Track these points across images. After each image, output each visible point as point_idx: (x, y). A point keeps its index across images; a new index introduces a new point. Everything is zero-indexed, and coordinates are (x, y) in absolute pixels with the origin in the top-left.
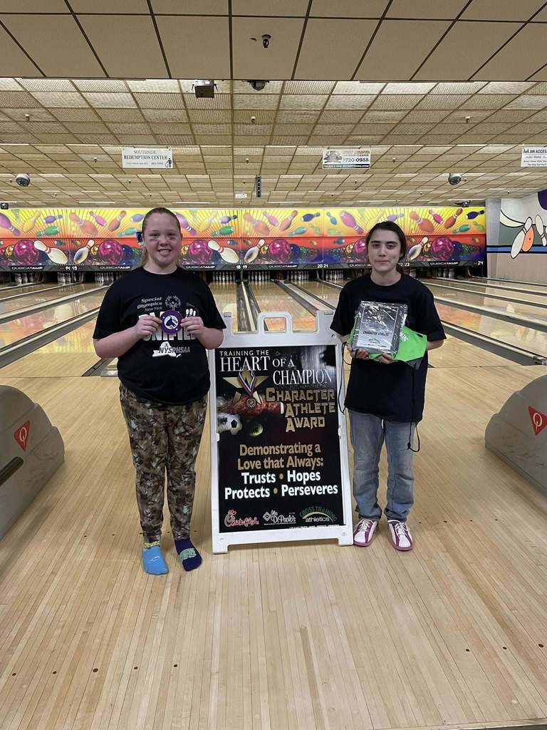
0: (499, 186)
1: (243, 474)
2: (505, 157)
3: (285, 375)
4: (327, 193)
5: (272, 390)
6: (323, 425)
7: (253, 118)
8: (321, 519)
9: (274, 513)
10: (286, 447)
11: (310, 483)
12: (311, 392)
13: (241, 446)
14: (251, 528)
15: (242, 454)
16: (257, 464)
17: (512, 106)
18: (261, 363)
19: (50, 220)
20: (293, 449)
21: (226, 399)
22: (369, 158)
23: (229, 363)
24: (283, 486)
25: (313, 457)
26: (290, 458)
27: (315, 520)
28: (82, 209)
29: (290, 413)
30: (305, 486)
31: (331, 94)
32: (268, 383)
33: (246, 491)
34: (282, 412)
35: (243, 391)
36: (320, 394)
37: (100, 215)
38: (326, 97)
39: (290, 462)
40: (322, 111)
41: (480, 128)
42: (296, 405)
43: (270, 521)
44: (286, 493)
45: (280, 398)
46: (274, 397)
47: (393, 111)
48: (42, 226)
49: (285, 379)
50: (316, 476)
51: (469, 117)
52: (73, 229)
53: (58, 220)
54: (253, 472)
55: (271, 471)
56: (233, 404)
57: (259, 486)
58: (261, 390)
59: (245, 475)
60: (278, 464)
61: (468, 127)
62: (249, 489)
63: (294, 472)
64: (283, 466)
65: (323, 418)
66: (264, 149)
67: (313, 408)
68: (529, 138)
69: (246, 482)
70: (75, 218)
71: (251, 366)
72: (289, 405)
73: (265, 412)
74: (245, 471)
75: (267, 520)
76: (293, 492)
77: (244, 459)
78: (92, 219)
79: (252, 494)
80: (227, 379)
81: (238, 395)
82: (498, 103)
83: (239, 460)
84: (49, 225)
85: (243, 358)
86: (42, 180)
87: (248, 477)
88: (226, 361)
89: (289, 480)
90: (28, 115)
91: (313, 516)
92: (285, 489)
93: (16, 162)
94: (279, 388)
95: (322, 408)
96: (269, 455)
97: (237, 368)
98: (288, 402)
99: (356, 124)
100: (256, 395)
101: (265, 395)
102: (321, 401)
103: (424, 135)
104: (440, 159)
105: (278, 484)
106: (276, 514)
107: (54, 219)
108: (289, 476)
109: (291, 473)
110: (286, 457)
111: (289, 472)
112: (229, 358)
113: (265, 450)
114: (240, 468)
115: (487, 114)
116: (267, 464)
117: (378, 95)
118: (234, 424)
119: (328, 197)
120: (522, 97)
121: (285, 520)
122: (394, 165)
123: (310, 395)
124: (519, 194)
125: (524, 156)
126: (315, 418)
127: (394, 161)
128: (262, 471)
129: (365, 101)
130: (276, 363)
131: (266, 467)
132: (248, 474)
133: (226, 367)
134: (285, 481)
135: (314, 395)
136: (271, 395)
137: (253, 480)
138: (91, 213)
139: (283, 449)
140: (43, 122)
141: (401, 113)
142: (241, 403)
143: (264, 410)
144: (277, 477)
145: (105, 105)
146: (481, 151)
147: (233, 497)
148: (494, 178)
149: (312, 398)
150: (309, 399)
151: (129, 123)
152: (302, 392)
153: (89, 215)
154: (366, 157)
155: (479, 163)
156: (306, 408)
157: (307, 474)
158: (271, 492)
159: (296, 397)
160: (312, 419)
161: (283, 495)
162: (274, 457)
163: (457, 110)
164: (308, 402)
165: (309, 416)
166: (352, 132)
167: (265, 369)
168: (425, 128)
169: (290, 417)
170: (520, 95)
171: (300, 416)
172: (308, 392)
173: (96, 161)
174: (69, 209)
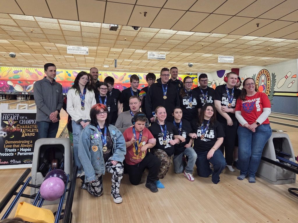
0: (204, 68)
1: (5, 149)
2: (210, 58)
3: (24, 121)
4: (140, 67)
5: (19, 125)
6: (34, 135)
7: (126, 38)
8: (29, 162)
9: (14, 160)
10: (21, 141)
11: (27, 152)
12: (31, 126)
13: (6, 141)
14: (5, 164)
15: (6, 143)
16: (11, 146)
17: (219, 42)
18: (16, 118)
19: (16, 72)
20: (23, 142)
21: (3, 127)
22: (165, 56)
23: (6, 117)
24: (18, 152)
25: (29, 144)
26: (22, 144)
27: (27, 162)
28: (31, 68)
29: (24, 132)
30: (25, 153)
31: (158, 33)
32: (18, 123)
33: (6, 153)
34: (21, 131)
35: (9, 125)
36: (34, 127)
37: (40, 71)
38: (156, 33)
39: (22, 146)
40: (152, 38)
41: (205, 48)
42: (26, 130)
43: (12, 162)
44: (19, 155)
45: (21, 128)
46: (19, 127)
47: (178, 40)
48: (11, 75)
49: (23, 122)
50: (30, 150)
51: (203, 44)
52: (27, 76)
53: (20, 72)
54: (8, 148)
55: (15, 148)
56: (5, 129)
57: (10, 152)
58: (15, 125)
59: (6, 149)
60: (18, 146)
61: (202, 47)
62: (7, 153)
63: (23, 148)
64: (19, 147)
65: (34, 133)
66: (123, 50)
67: (31, 130)
68: (221, 53)
69: (6, 151)
70: (28, 72)
71: (13, 118)
72: (24, 130)
73: (16, 131)
74: (6, 148)
75: (11, 162)
76: (21, 154)
77: (6, 145)
78: (36, 73)
79: (8, 155)
80: (5, 122)
81: (7, 126)
82: (214, 40)
83: (5, 145)
84: (15, 74)
85: (10, 116)
86: (19, 55)
87: (7, 150)
88: (5, 117)
89: (20, 151)
90: (32, 30)
91: (27, 161)
92: (19, 153)
93: (12, 48)
94: (21, 125)
95: (34, 130)
96: (15, 144)
97: (8, 119)
98: (24, 129)
99: (163, 44)
100: (13, 126)
101: (16, 126)
102: (34, 128)
103: (186, 49)
104: (187, 57)
105: (17, 152)
106: (15, 160)
107: (18, 72)
108: (21, 149)
109: (22, 149)
110: (20, 144)
111: (21, 148)
112: (6, 116)
113: (13, 142)
114: (5, 147)
115: (210, 43)
116: (14, 146)
117: (174, 35)
118: (5, 135)
119: (140, 69)
120: (223, 39)
121: (18, 162)
122: (170, 59)
123: (31, 127)
124: (210, 71)
125: (219, 59)
126: (32, 133)
127: (171, 57)
128: (12, 148)
129: (169, 36)
130: (21, 118)
131: (13, 147)
132: (7, 149)
133: (4, 118)
134: (19, 151)
135: (32, 127)
136: (18, 126)
137: (9, 151)
138: (36, 70)
139: (20, 142)
140: (37, 33)
141: (180, 41)
142: (8, 129)
143: (15, 131)
144: (17, 150)
145: (68, 29)
146: (202, 56)
147: (1, 156)
148: (203, 65)
149: (31, 128)
150: (30, 128)
151: (74, 37)
152: (28, 126)
153: (35, 71)
154: (164, 56)
155: (200, 60)
156: (29, 131)
157: (27, 149)
158: (14, 154)
159: (26, 127)
160: (31, 133)
161: (18, 155)
162: (16, 144)
163: (200, 41)
164: (30, 129)
165: (30, 133)
166: (161, 46)
167: (17, 119)
168: (186, 47)
169: (23, 133)
170: (222, 38)
171: (27, 133)
172: (30, 126)
173: (50, 49)
174: (25, 68)
